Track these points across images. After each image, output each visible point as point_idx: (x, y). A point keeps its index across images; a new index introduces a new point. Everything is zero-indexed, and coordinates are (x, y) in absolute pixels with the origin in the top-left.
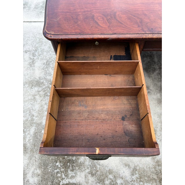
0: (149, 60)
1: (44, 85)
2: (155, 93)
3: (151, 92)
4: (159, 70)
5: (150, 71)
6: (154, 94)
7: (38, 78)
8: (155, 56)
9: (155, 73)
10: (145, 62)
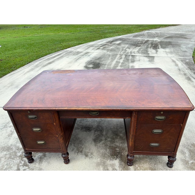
0: (99, 133)
1: (12, 150)
2: (97, 158)
3: (93, 156)
4: (104, 140)
5: (97, 142)
6: (95, 158)
7: (10, 145)
8: (105, 131)
9: (101, 143)
10: (96, 135)
